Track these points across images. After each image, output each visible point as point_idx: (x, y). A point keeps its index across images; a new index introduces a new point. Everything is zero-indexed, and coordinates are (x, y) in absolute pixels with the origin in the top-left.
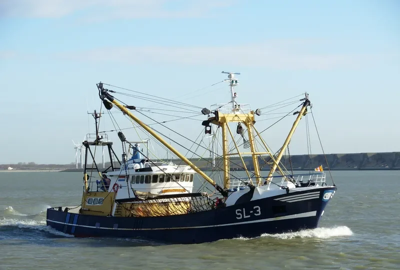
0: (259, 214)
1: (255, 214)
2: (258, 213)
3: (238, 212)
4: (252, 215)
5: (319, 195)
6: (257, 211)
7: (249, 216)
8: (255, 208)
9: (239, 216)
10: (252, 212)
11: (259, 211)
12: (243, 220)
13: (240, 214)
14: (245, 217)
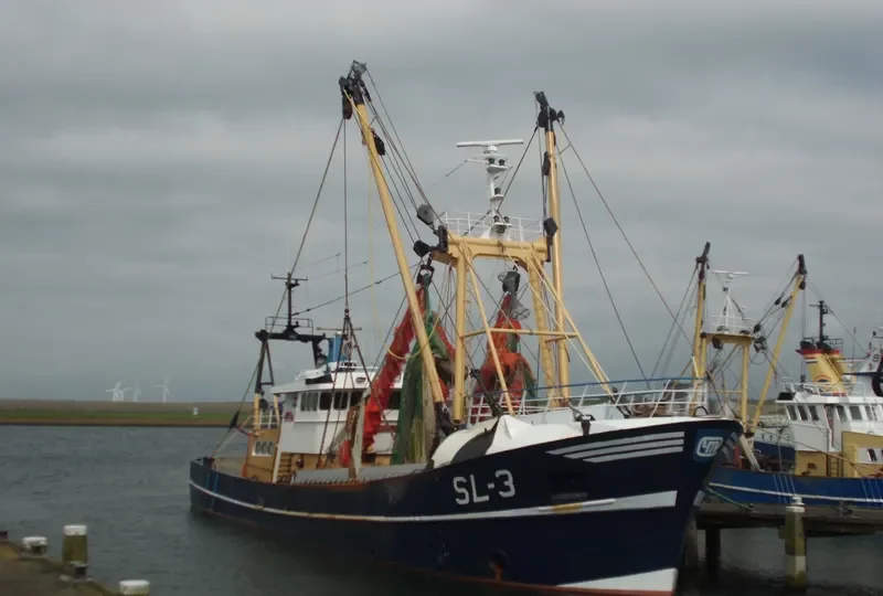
0: (512, 493)
1: (501, 493)
2: (507, 489)
3: (460, 485)
4: (494, 494)
5: (681, 442)
6: (506, 483)
7: (486, 498)
8: (499, 473)
9: (462, 496)
10: (491, 486)
11: (510, 483)
12: (472, 507)
13: (465, 491)
14: (477, 499)
